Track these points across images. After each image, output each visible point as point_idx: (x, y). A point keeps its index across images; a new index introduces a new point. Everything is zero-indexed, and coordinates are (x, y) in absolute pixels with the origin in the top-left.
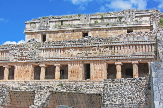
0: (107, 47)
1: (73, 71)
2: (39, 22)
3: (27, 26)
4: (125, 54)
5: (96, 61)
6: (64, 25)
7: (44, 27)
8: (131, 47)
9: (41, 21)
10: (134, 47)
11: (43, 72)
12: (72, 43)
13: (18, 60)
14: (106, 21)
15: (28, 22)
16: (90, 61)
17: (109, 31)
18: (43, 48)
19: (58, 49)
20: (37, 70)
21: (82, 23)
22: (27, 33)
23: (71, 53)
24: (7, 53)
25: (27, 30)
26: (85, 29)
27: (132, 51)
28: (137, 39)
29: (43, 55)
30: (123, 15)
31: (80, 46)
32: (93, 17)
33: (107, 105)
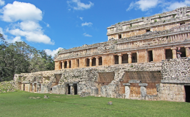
0: (164, 37)
1: (140, 57)
2: (116, 27)
3: (109, 30)
4: (178, 41)
5: (157, 48)
6: (132, 26)
7: (119, 30)
8: (183, 35)
9: (117, 25)
10: (186, 35)
11: (120, 59)
12: (138, 38)
13: (104, 52)
14: (163, 19)
15: (108, 28)
16: (152, 48)
17: (166, 26)
18: (119, 43)
19: (129, 42)
20: (116, 58)
21: (145, 24)
22: (109, 35)
23: (138, 45)
24: (96, 49)
25: (108, 33)
26: (147, 28)
27: (184, 38)
28: (188, 29)
29: (119, 47)
30: (176, 13)
31: (144, 39)
32: (153, 18)
33: (165, 78)
